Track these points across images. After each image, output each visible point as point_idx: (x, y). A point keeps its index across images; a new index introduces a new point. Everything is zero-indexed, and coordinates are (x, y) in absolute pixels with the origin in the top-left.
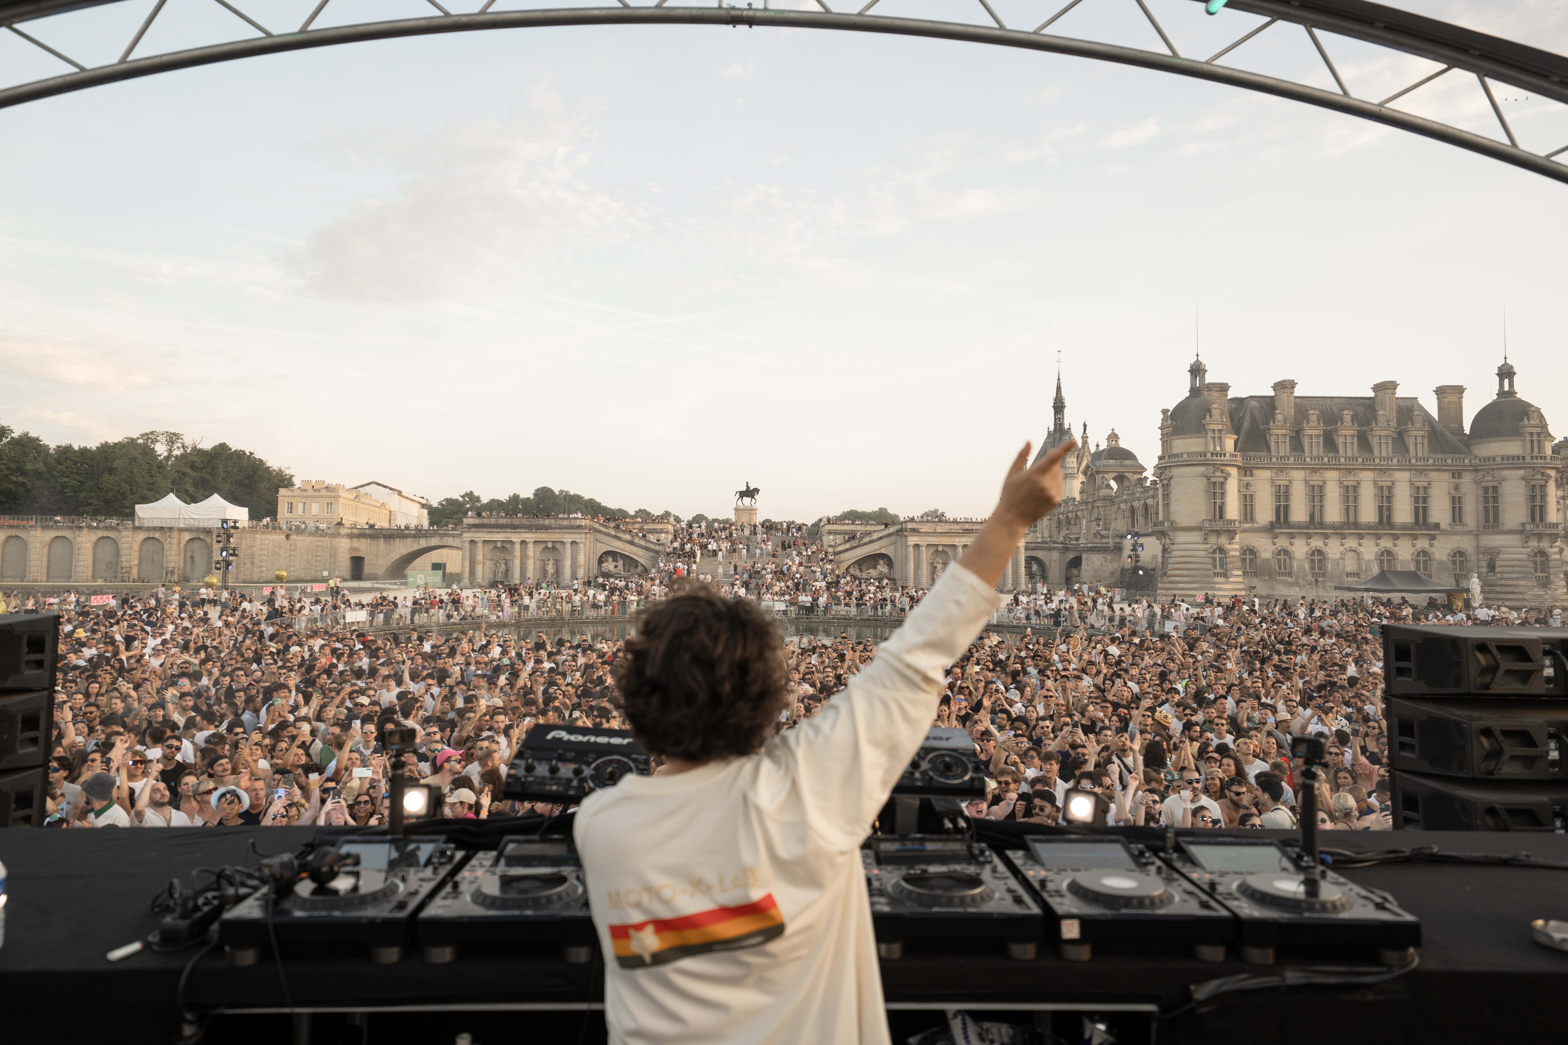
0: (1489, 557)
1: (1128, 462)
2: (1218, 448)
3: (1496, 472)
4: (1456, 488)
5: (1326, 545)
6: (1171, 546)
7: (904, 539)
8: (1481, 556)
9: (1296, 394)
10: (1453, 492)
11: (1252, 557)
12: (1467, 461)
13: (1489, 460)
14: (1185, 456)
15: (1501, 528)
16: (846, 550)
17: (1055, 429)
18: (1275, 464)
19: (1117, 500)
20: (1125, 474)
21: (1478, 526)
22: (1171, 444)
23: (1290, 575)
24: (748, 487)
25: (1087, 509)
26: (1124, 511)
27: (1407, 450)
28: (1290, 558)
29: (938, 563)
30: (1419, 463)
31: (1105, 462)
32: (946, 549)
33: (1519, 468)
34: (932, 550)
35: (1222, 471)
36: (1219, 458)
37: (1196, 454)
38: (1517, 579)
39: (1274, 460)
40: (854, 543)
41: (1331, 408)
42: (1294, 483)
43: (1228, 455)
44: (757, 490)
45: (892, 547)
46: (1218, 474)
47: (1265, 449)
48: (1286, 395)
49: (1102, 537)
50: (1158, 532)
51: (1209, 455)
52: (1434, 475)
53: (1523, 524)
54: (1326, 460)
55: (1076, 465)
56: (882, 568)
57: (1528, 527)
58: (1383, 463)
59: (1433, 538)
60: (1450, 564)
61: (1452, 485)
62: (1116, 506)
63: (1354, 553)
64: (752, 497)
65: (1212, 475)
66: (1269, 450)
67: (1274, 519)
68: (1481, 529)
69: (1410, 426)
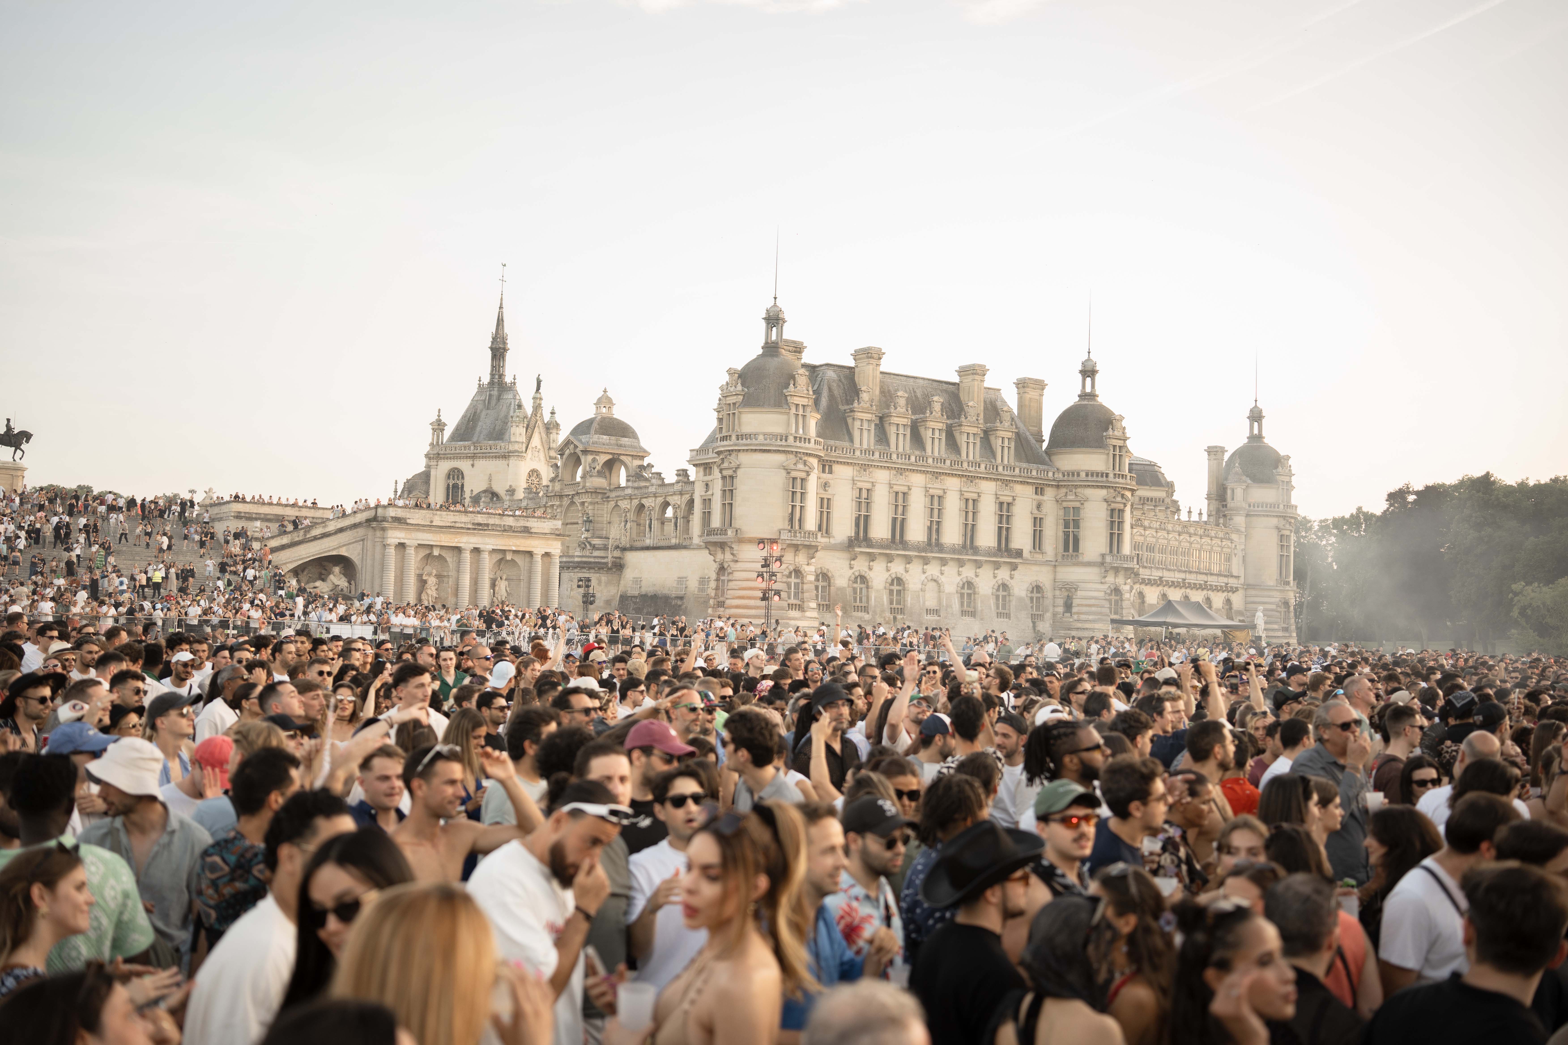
0: (1066, 594)
1: (625, 441)
2: (801, 431)
3: (1079, 490)
4: (1039, 506)
5: (907, 571)
6: (732, 564)
7: (379, 533)
8: (1058, 593)
9: (883, 368)
10: (1035, 511)
11: (825, 584)
12: (1050, 474)
13: (1073, 475)
14: (761, 437)
15: (1081, 559)
16: (283, 547)
17: (491, 383)
18: (858, 459)
19: (613, 495)
20: (622, 458)
21: (1056, 555)
22: (739, 418)
23: (866, 609)
24: (9, 428)
25: (561, 506)
26: (627, 511)
27: (994, 455)
28: (868, 587)
29: (430, 574)
30: (1006, 473)
31: (596, 438)
32: (444, 553)
33: (1102, 487)
34: (423, 553)
35: (805, 464)
36: (802, 444)
37: (775, 436)
38: (1094, 621)
39: (858, 453)
40: (298, 536)
41: (915, 392)
42: (878, 486)
43: (812, 441)
44: (26, 436)
45: (359, 546)
46: (800, 466)
47: (847, 438)
48: (871, 367)
49: (594, 547)
50: (715, 544)
51: (791, 439)
52: (1018, 488)
53: (1103, 556)
54: (913, 459)
55: (523, 439)
56: (337, 578)
57: (1108, 559)
58: (970, 469)
59: (1014, 567)
60: (1028, 601)
61: (1035, 503)
62: (613, 504)
63: (934, 584)
64: (18, 447)
65: (793, 467)
66: (851, 440)
67: (853, 535)
68: (1060, 559)
69: (998, 424)
